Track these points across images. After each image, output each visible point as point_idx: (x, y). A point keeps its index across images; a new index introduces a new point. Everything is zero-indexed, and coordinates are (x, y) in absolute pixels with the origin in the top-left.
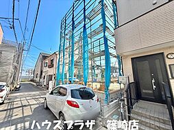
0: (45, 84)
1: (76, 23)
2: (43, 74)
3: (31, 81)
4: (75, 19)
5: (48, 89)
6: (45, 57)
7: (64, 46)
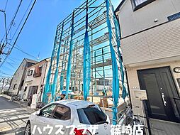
0: (25, 97)
1: (75, 29)
2: (25, 85)
3: (5, 93)
4: (74, 26)
5: (29, 105)
6: (30, 64)
7: (58, 52)
